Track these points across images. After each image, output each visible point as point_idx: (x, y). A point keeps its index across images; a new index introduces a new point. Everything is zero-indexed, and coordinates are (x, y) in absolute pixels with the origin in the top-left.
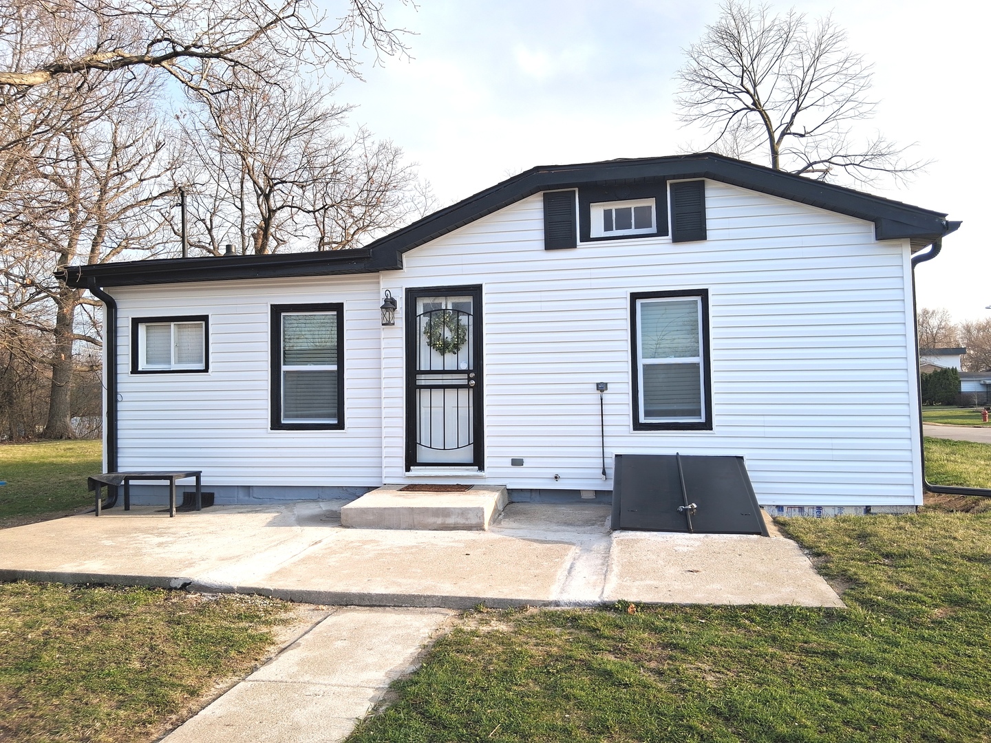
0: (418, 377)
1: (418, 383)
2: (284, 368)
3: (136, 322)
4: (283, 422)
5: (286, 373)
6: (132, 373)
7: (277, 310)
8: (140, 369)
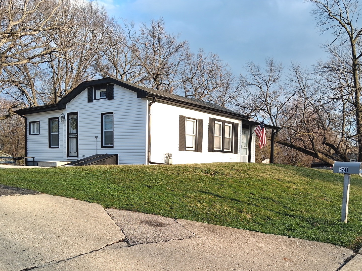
0: (69, 135)
1: (69, 137)
2: (51, 133)
3: (30, 123)
4: (51, 147)
5: (52, 134)
6: (29, 135)
7: (50, 119)
8: (31, 134)
